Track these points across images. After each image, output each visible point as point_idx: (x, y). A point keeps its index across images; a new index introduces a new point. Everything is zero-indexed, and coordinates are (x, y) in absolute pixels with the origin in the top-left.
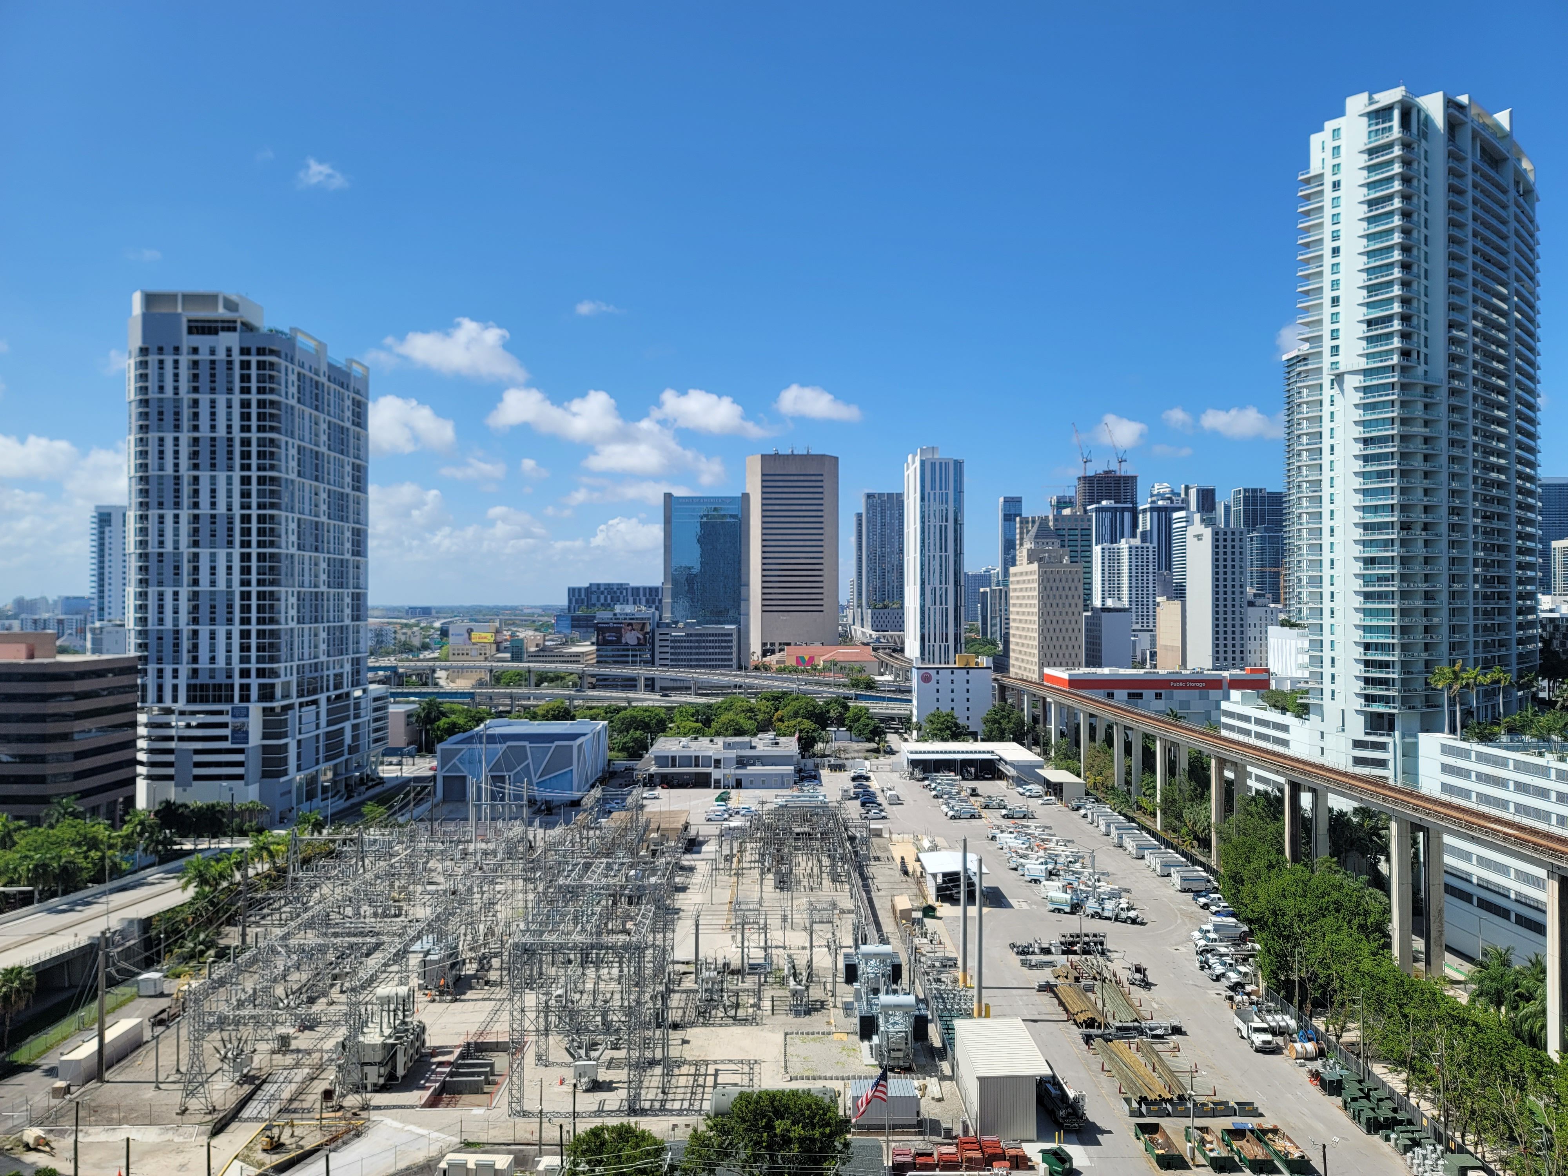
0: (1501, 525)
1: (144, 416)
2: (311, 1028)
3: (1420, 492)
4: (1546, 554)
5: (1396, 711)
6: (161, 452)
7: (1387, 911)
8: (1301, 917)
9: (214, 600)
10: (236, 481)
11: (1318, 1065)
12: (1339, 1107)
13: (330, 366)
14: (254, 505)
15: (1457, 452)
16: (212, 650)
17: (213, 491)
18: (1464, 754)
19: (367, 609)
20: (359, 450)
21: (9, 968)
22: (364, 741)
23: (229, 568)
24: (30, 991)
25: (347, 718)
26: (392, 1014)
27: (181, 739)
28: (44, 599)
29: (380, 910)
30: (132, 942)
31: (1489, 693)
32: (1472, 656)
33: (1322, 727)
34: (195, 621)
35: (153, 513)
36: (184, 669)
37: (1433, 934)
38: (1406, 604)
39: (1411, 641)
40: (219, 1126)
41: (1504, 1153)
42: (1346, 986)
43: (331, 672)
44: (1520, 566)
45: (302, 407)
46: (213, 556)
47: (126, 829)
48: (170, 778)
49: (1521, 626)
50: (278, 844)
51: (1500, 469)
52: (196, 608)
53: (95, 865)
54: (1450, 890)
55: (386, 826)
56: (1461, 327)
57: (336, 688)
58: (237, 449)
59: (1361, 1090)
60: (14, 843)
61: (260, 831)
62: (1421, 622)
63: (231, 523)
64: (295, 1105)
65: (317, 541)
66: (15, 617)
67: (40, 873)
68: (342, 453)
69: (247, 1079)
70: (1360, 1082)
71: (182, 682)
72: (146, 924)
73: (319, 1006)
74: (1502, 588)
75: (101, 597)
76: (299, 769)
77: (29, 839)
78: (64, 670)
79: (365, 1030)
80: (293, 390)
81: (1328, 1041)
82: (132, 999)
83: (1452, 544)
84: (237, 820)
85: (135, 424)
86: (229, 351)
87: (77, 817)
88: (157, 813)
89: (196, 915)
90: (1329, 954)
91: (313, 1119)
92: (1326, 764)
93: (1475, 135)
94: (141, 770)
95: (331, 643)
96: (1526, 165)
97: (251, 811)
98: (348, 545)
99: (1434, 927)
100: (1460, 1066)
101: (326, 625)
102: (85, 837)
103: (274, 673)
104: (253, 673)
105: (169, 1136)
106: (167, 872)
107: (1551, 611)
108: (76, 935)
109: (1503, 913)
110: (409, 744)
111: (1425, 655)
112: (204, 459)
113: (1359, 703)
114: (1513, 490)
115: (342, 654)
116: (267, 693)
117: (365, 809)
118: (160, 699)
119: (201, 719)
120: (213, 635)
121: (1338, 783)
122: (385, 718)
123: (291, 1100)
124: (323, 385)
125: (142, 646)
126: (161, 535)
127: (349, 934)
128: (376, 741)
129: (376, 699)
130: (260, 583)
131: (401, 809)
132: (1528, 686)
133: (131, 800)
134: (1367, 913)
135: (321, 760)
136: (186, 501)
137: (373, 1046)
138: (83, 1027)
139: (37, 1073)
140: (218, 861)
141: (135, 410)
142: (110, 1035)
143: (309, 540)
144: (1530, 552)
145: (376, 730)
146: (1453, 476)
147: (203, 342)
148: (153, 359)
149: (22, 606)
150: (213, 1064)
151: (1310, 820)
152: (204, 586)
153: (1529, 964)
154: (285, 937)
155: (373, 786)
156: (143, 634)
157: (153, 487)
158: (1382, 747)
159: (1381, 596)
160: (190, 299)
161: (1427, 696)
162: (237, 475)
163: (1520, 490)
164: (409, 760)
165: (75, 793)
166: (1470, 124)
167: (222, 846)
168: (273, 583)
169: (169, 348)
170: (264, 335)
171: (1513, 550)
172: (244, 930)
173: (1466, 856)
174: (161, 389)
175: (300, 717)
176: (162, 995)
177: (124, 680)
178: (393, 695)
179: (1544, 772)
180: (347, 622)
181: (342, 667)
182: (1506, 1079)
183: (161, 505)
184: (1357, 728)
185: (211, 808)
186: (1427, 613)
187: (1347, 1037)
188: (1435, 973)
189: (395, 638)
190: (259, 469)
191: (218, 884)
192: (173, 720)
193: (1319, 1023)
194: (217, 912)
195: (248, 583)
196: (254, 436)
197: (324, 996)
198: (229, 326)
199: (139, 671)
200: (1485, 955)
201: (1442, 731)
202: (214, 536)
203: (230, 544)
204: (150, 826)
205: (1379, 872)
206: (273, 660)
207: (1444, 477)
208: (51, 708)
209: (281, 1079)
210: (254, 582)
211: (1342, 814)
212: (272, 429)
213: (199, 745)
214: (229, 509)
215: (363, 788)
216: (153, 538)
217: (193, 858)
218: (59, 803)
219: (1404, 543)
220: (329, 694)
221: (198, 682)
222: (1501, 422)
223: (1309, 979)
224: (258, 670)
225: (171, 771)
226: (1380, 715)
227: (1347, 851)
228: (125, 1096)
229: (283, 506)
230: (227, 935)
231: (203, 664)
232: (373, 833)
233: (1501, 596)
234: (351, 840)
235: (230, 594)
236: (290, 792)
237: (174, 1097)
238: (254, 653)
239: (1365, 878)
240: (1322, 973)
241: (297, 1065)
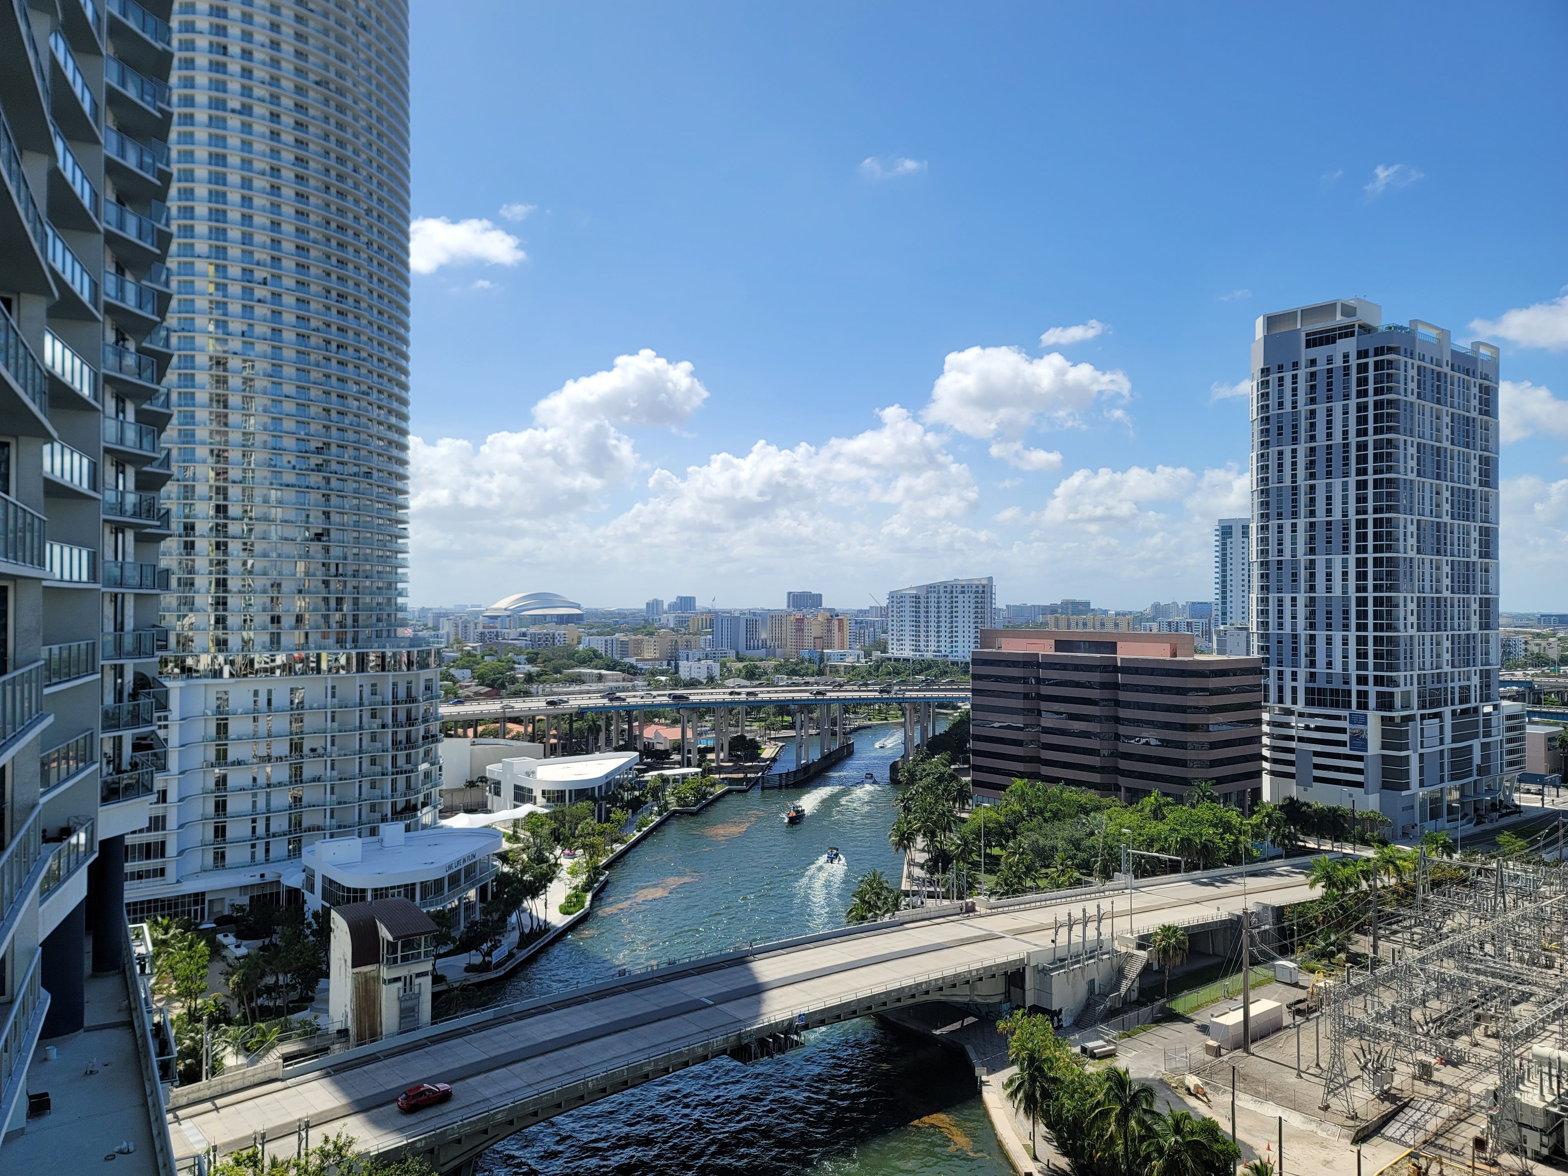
1: (1265, 432)
2: (1455, 1065)
6: (1280, 465)
9: (1331, 606)
10: (1352, 487)
13: (1454, 353)
14: (1370, 510)
16: (1329, 656)
17: (1329, 498)
19: (1498, 616)
20: (1487, 441)
21: (1167, 925)
22: (1496, 763)
23: (1345, 574)
24: (1184, 950)
25: (1476, 735)
26: (1554, 1079)
27: (1301, 739)
28: (1175, 604)
29: (1526, 956)
30: (1267, 927)
34: (1312, 626)
35: (1273, 523)
36: (1303, 673)
40: (1361, 1135)
43: (1457, 684)
45: (1423, 402)
46: (1329, 562)
47: (1255, 819)
48: (1291, 776)
50: (1405, 860)
52: (1312, 613)
53: (1230, 847)
55: (1529, 862)
57: (1461, 703)
58: (1353, 454)
60: (1164, 817)
61: (1384, 843)
63: (1347, 529)
64: (1441, 1141)
65: (1439, 543)
66: (1154, 619)
67: (1186, 845)
68: (1468, 447)
69: (1386, 1096)
71: (1301, 685)
72: (1279, 912)
73: (1462, 1043)
75: (1224, 603)
76: (1422, 784)
77: (1177, 814)
78: (1201, 668)
79: (1521, 1086)
80: (1412, 385)
82: (1269, 981)
84: (1358, 828)
85: (1257, 440)
86: (1346, 356)
87: (1213, 801)
88: (1282, 808)
89: (1327, 916)
91: (1463, 1164)
94: (1266, 765)
95: (1456, 653)
97: (1372, 821)
98: (1475, 546)
101: (1450, 633)
102: (1221, 820)
103: (1393, 682)
104: (1371, 680)
105: (1312, 1127)
106: (1293, 866)
108: (1218, 909)
110: (1553, 771)
112: (1321, 467)
115: (1468, 665)
116: (1385, 702)
117: (1501, 839)
118: (1281, 700)
119: (1320, 722)
120: (1329, 641)
122: (1523, 739)
123: (1437, 1135)
124: (1446, 374)
125: (1264, 649)
126: (1280, 544)
127: (1493, 975)
128: (1511, 764)
129: (1510, 717)
130: (1376, 588)
131: (1545, 846)
133: (1257, 793)
135: (1446, 779)
136: (1303, 510)
137: (1533, 1109)
138: (1229, 996)
139: (1191, 1026)
140: (1344, 865)
141: (1257, 428)
142: (1255, 1010)
143: (1430, 542)
145: (1511, 752)
147: (1320, 353)
148: (1273, 377)
149: (1159, 610)
150: (1353, 1070)
152: (1320, 592)
154: (1422, 960)
155: (1507, 814)
156: (1265, 637)
157: (1273, 499)
160: (1308, 313)
162: (1352, 480)
164: (1552, 791)
165: (1211, 779)
167: (1344, 851)
168: (1390, 589)
169: (1288, 365)
170: (1383, 333)
172: (1375, 941)
174: (1281, 405)
175: (1422, 729)
176: (1296, 985)
177: (1250, 680)
178: (1531, 714)
180: (1475, 630)
181: (1469, 679)
183: (1280, 515)
185: (1333, 811)
189: (1526, 650)
190: (1375, 472)
191: (1345, 889)
192: (1293, 720)
194: (1347, 917)
195: (1365, 589)
196: (1370, 439)
197: (1466, 1034)
198: (1346, 332)
199: (1261, 672)
202: (1330, 542)
203: (1346, 550)
204: (1277, 820)
206: (1391, 668)
208: (1191, 700)
209: (1425, 1108)
210: (1370, 588)
212: (1390, 429)
213: (1319, 748)
214: (1345, 515)
215: (1496, 815)
216: (1273, 547)
217: (1320, 857)
218: (1199, 786)
220: (1454, 707)
221: (1315, 685)
224: (1375, 677)
225: (1292, 769)
228: (1269, 1074)
229: (1402, 509)
230: (1357, 942)
231: (1321, 668)
232: (1512, 867)
234: (1487, 870)
235: (1346, 600)
236: (1412, 807)
237: (1316, 1091)
238: (1371, 660)
241: (1440, 1099)
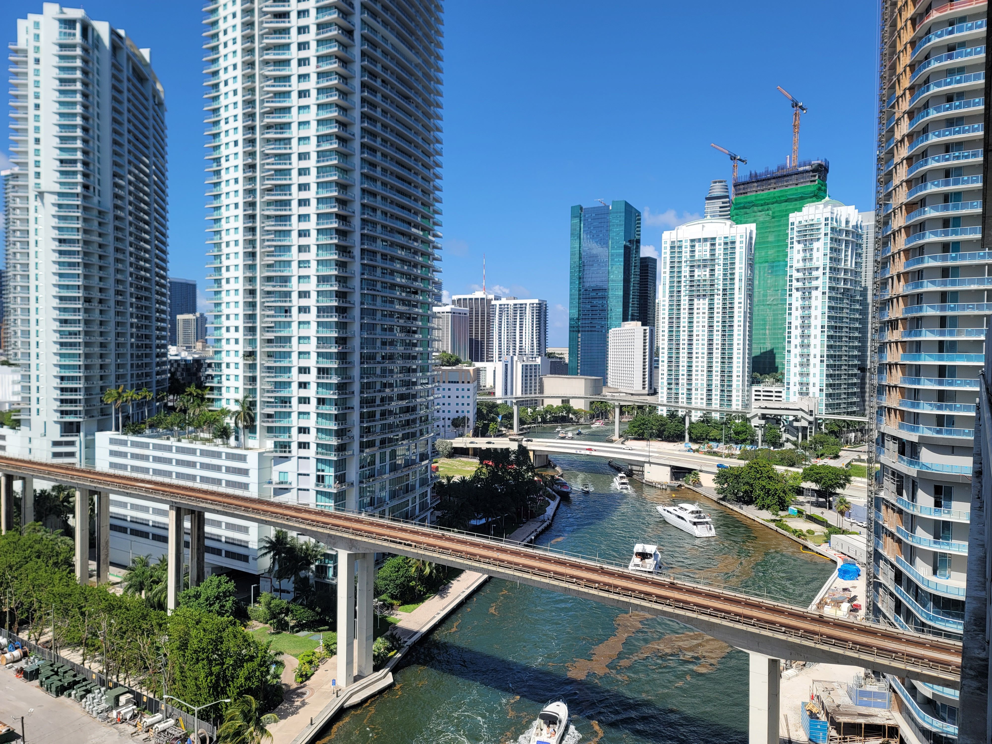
0: (147, 304)
3: (97, 279)
4: (174, 322)
5: (81, 420)
7: (72, 549)
8: (11, 567)
11: (22, 664)
12: (37, 687)
15: (120, 256)
18: (124, 443)
31: (140, 405)
32: (129, 383)
33: (30, 434)
37: (102, 557)
38: (88, 350)
39: (92, 374)
41: (141, 678)
42: (43, 605)
44: (158, 329)
49: (158, 364)
51: (146, 270)
54: (113, 528)
56: (121, 177)
59: (52, 670)
62: (98, 362)
70: (51, 665)
74: (148, 342)
81: (29, 646)
83: (118, 313)
90: (31, 587)
92: (32, 459)
93: (129, 58)
96: (159, 87)
99: (102, 553)
100: (116, 635)
107: (176, 355)
109: (145, 535)
111: (100, 383)
113: (56, 416)
114: (153, 283)
121: (40, 471)
132: (162, 399)
134: (58, 554)
144: (163, 320)
146: (118, 271)
151: (20, 499)
153: (159, 562)
158: (72, 443)
159: (72, 345)
161: (102, 409)
163: (158, 284)
166: (125, 50)
171: (154, 319)
173: (124, 505)
179: (169, 449)
182: (143, 634)
184: (55, 433)
186: (102, 356)
187: (43, 639)
188: (103, 581)
193: (24, 636)
200: (134, 562)
201: (111, 430)
205: (68, 525)
207: (112, 270)
211: (43, 492)
219: (86, 311)
222: (146, 241)
223: (17, 608)
226: (71, 423)
227: (47, 515)
233: (147, 346)
239: (60, 531)
240: (26, 601)
